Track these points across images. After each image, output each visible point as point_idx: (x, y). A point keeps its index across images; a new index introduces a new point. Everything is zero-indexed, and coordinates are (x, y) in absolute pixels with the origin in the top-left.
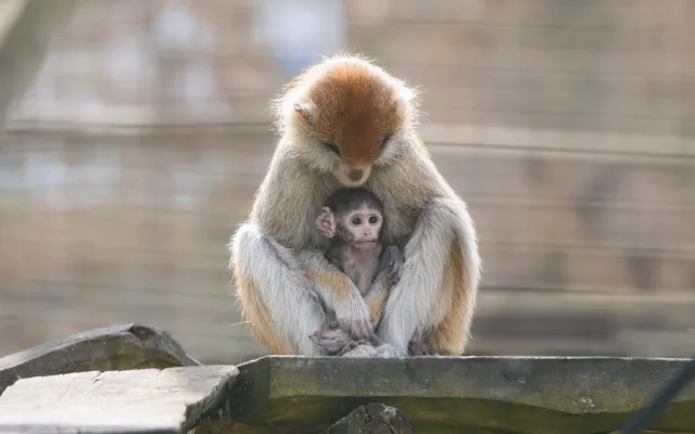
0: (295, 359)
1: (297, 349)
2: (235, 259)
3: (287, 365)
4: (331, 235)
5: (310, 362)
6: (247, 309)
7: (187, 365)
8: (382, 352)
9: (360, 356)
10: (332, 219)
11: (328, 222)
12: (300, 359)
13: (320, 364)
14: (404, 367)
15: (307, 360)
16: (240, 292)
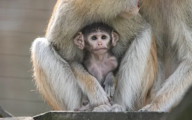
0: (66, 113)
1: (66, 107)
2: (33, 56)
3: (61, 116)
4: (82, 48)
5: (74, 115)
6: (39, 84)
7: (5, 117)
8: (114, 109)
9: (102, 111)
10: (83, 38)
11: (81, 40)
12: (69, 113)
13: (80, 116)
14: (127, 117)
15: (72, 113)
16: (35, 75)
